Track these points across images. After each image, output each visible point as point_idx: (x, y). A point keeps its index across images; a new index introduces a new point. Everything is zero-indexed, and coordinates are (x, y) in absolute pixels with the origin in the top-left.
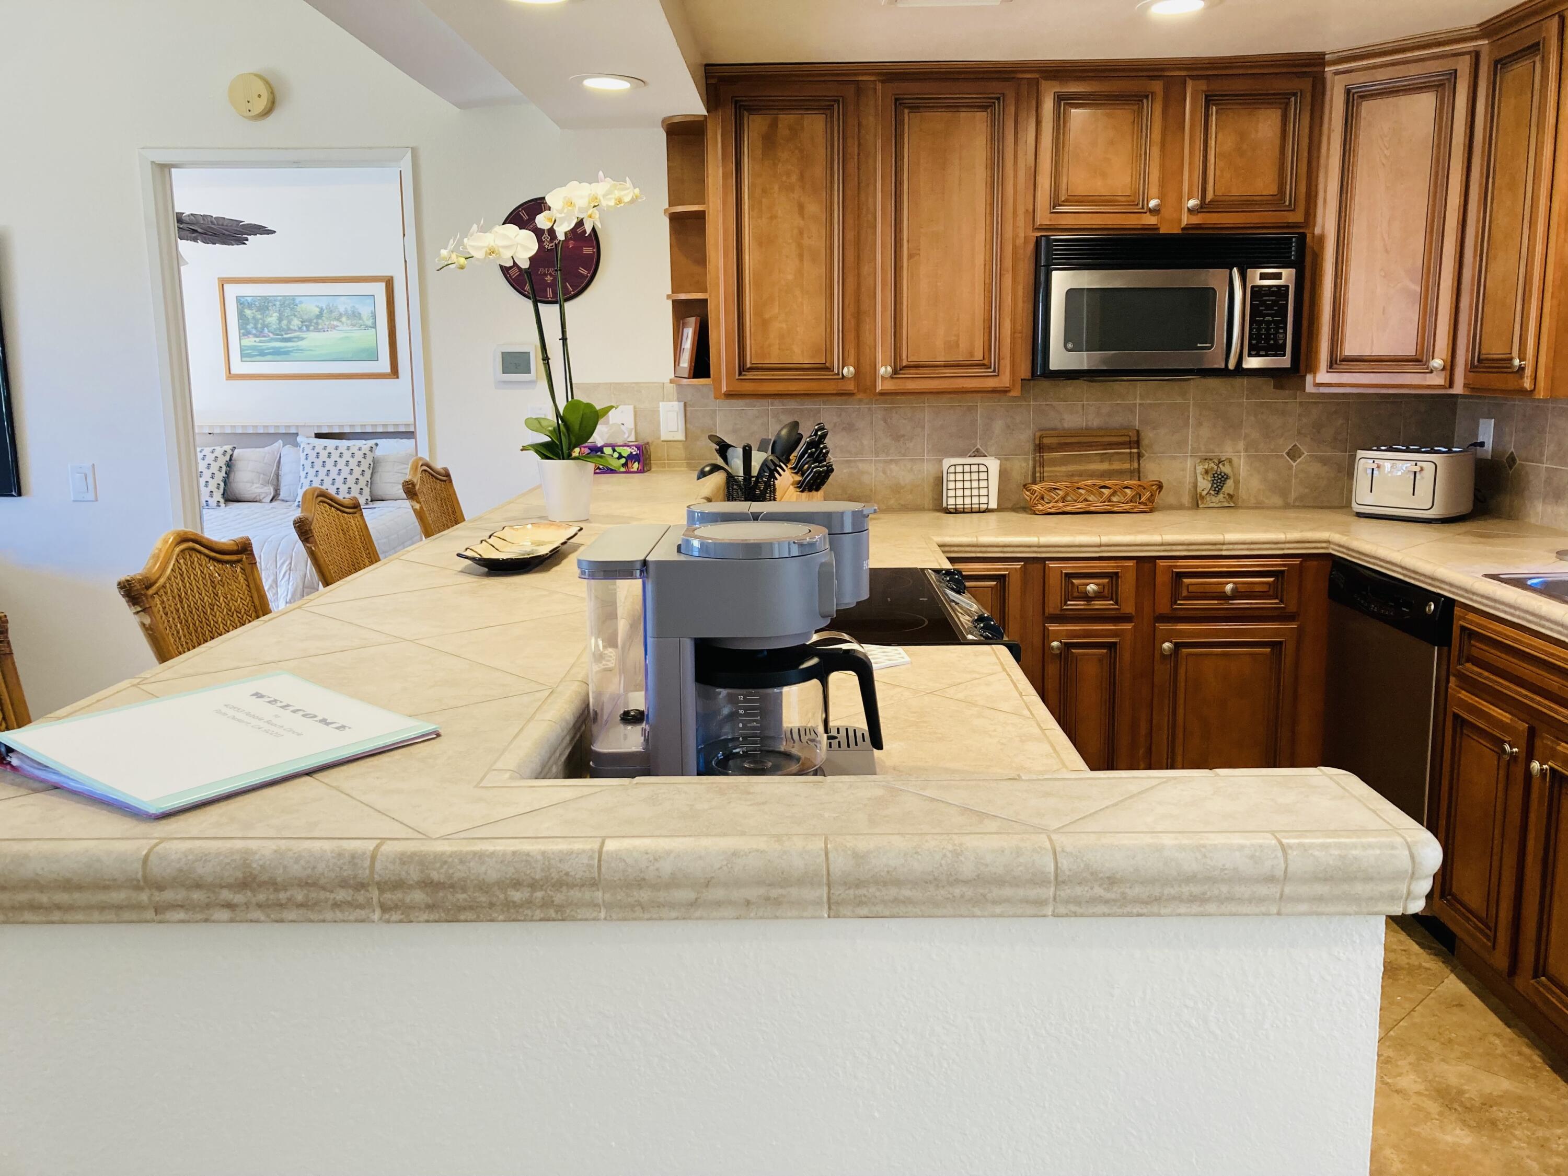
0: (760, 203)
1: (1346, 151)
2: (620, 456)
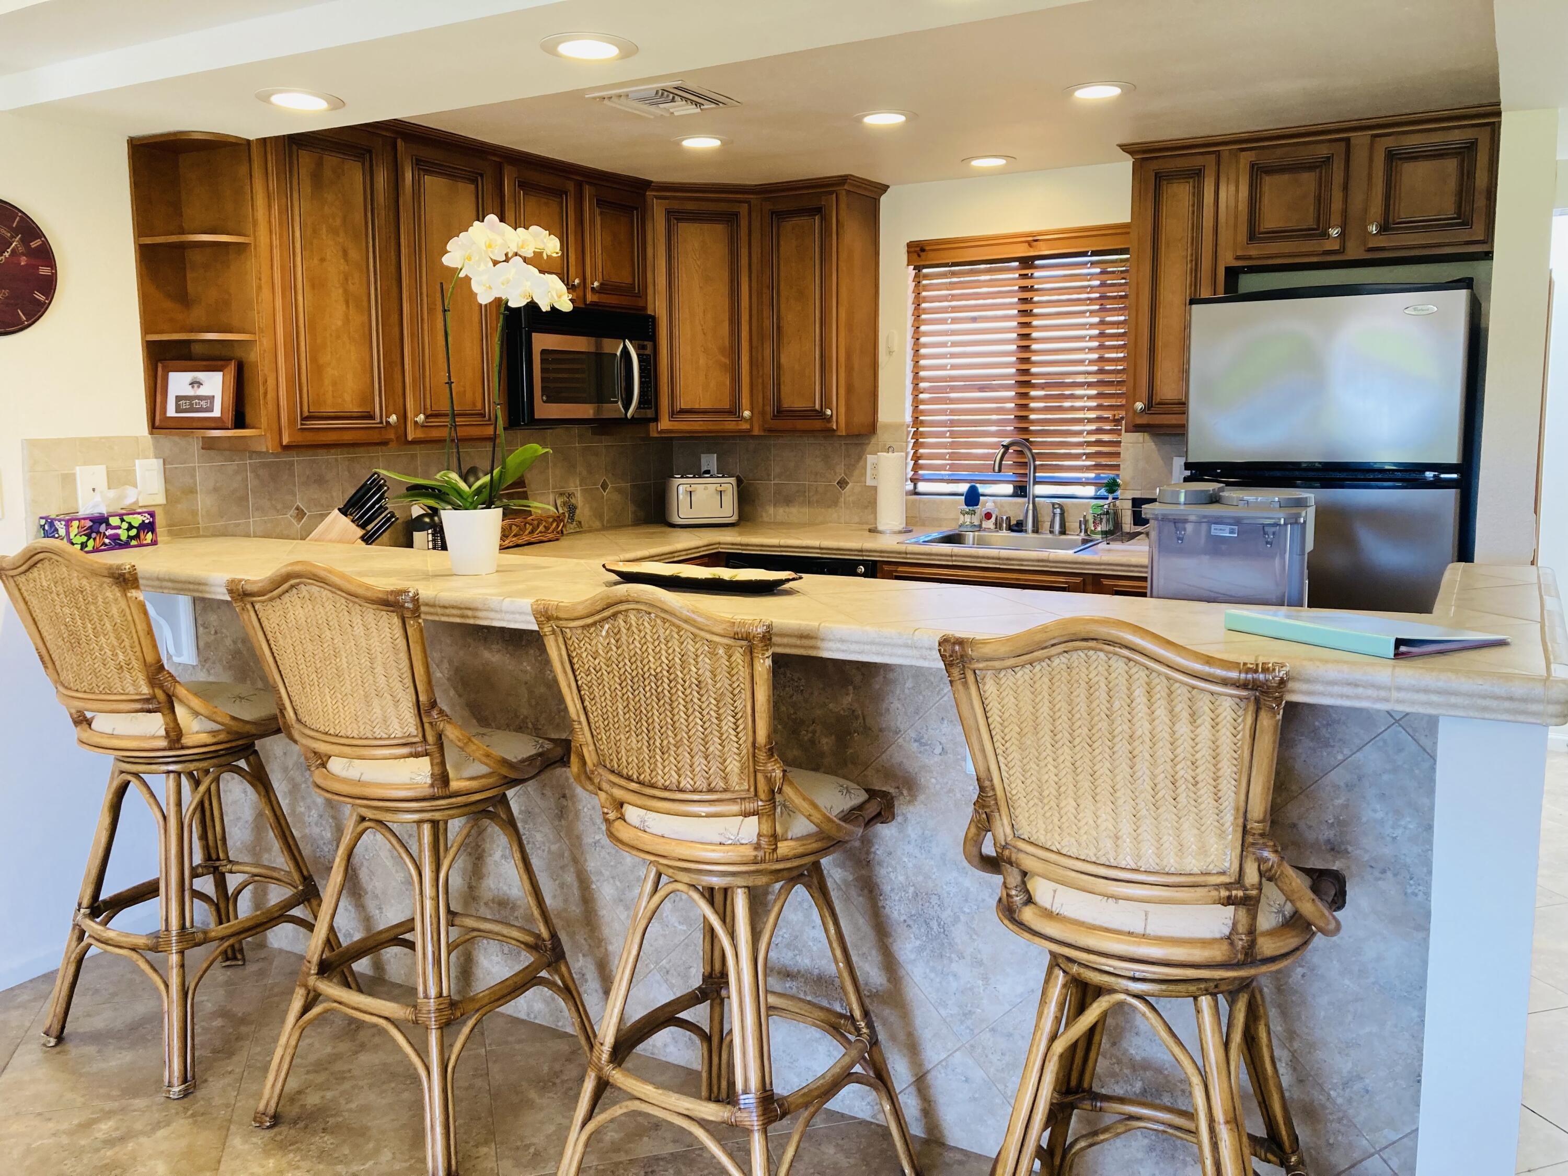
0: (311, 244)
1: (670, 256)
2: (130, 527)
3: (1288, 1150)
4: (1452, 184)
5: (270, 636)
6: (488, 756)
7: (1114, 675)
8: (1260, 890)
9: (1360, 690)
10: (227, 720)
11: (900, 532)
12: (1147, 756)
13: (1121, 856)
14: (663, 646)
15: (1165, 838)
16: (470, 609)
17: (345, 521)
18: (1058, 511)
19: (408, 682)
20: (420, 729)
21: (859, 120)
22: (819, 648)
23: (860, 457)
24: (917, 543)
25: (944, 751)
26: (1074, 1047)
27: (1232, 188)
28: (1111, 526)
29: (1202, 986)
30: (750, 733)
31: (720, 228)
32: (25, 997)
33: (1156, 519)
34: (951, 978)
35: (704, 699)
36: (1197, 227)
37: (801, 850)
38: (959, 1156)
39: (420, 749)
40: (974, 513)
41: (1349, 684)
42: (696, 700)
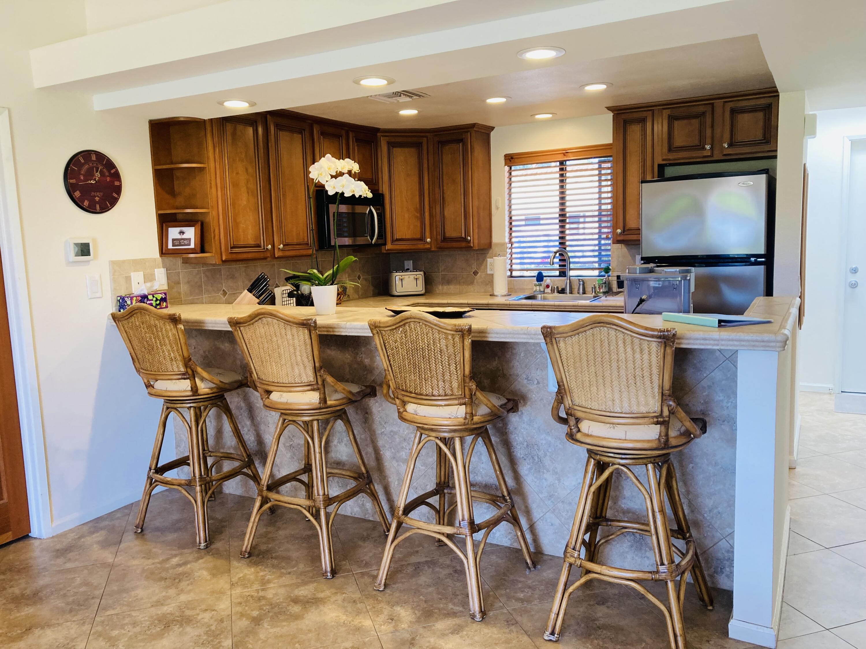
0: (232, 166)
1: (389, 165)
2: (157, 300)
3: (685, 531)
4: (761, 124)
5: (247, 341)
6: (344, 389)
7: (610, 336)
8: (669, 418)
9: (707, 342)
10: (218, 382)
11: (505, 296)
12: (624, 367)
13: (615, 408)
14: (425, 336)
15: (632, 399)
16: (331, 328)
17: (250, 295)
18: (581, 283)
19: (311, 358)
20: (315, 379)
21: (484, 101)
22: (487, 337)
23: (484, 259)
24: (514, 300)
25: (538, 383)
26: (600, 487)
27: (660, 127)
28: (607, 290)
29: (649, 460)
30: (462, 370)
31: (413, 150)
32: (119, 515)
33: (627, 280)
34: (544, 480)
35: (443, 357)
36: (644, 146)
37: (483, 420)
38: (550, 557)
39: (315, 387)
40: (541, 285)
41: (703, 339)
42: (439, 358)
